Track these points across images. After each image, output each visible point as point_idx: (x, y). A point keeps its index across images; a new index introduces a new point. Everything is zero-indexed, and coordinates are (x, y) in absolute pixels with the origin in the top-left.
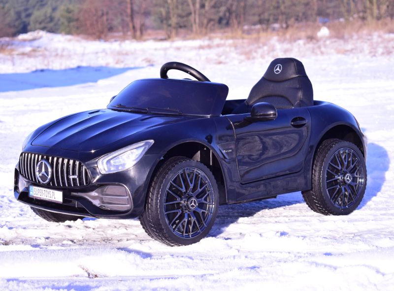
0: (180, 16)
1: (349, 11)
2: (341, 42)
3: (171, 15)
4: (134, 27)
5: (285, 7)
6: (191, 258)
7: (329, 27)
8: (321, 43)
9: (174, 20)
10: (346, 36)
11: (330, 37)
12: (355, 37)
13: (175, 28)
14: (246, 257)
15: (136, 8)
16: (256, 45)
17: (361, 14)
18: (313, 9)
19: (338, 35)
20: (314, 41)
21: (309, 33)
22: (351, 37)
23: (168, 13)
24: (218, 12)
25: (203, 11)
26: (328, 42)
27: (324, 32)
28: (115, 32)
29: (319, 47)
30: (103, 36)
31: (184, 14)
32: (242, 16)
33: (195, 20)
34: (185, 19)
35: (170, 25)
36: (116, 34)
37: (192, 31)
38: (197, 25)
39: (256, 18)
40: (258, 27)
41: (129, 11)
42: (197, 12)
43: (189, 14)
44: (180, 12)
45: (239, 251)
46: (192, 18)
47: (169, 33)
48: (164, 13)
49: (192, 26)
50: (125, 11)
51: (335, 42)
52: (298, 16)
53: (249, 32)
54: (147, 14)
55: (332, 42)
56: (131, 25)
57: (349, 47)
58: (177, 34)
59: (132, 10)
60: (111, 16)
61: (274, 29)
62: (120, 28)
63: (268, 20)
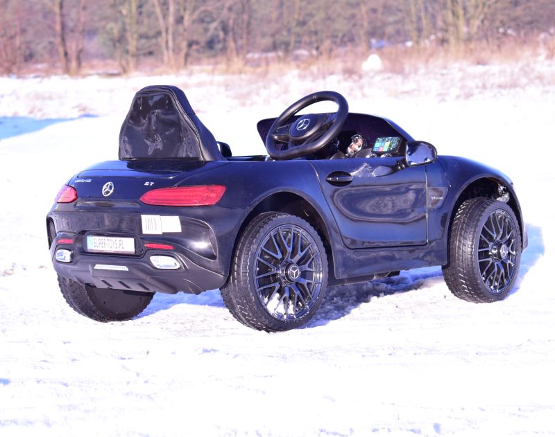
0: (141, 36)
1: (419, 30)
2: (399, 79)
3: (128, 35)
4: (66, 54)
5: (315, 23)
7: (382, 55)
8: (364, 81)
9: (132, 44)
10: (407, 69)
11: (381, 72)
12: (422, 71)
13: (133, 56)
15: (70, 24)
16: (261, 84)
17: (440, 35)
18: (362, 25)
19: (395, 67)
20: (355, 77)
21: (349, 64)
22: (416, 71)
23: (124, 30)
24: (206, 30)
25: (181, 29)
26: (378, 78)
27: (373, 62)
28: (37, 62)
29: (361, 88)
30: (14, 69)
31: (151, 33)
32: (245, 36)
33: (167, 42)
34: (154, 41)
35: (127, 52)
36: (40, 66)
37: (162, 61)
38: (171, 52)
39: (268, 41)
40: (271, 55)
41: (58, 28)
42: (170, 31)
43: (159, 34)
44: (143, 29)
45: (138, 375)
46: (162, 40)
47: (124, 63)
48: (116, 32)
49: (162, 54)
50: (51, 27)
51: (389, 78)
52: (336, 37)
53: (256, 64)
54: (91, 33)
55: (384, 79)
56: (61, 50)
57: (410, 85)
58: (137, 66)
59: (63, 27)
60: (29, 36)
61: (297, 58)
62: (47, 56)
63: (287, 44)
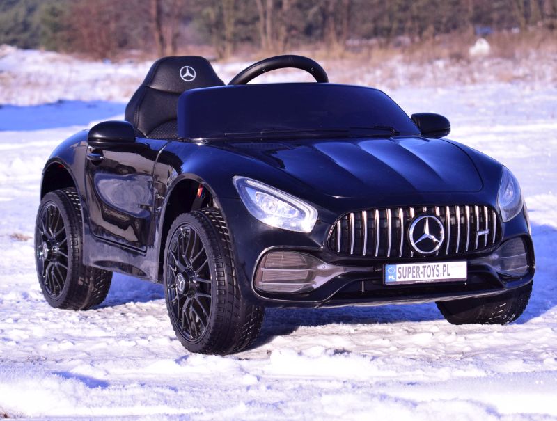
0: (240, 22)
1: (527, 16)
2: (509, 64)
3: (225, 19)
4: (161, 39)
5: (418, 8)
6: (174, 389)
7: (490, 42)
8: (474, 65)
9: (229, 29)
10: (518, 54)
11: (490, 57)
12: (533, 55)
13: (230, 41)
14: (269, 388)
15: (166, 9)
16: (364, 68)
17: (548, 21)
18: (467, 11)
19: (504, 52)
20: (464, 62)
21: (456, 49)
22: (527, 56)
23: (220, 16)
24: (305, 16)
25: (279, 14)
26: (486, 64)
27: (481, 47)
28: (132, 48)
29: (471, 73)
30: (109, 54)
31: (249, 19)
32: (345, 22)
33: (265, 28)
34: (250, 27)
35: (224, 38)
36: (134, 52)
37: (259, 46)
38: (269, 37)
39: (369, 26)
40: (373, 41)
41: (153, 12)
42: (269, 15)
43: (257, 19)
44: (241, 15)
46: (260, 26)
47: (221, 49)
48: (213, 17)
49: (260, 39)
50: (147, 12)
51: (499, 63)
52: (440, 23)
53: (355, 50)
54: (186, 19)
55: (493, 65)
56: (157, 36)
57: (521, 72)
58: (235, 51)
59: (159, 11)
60: (124, 21)
61: (399, 44)
62: (141, 42)
63: (389, 30)
